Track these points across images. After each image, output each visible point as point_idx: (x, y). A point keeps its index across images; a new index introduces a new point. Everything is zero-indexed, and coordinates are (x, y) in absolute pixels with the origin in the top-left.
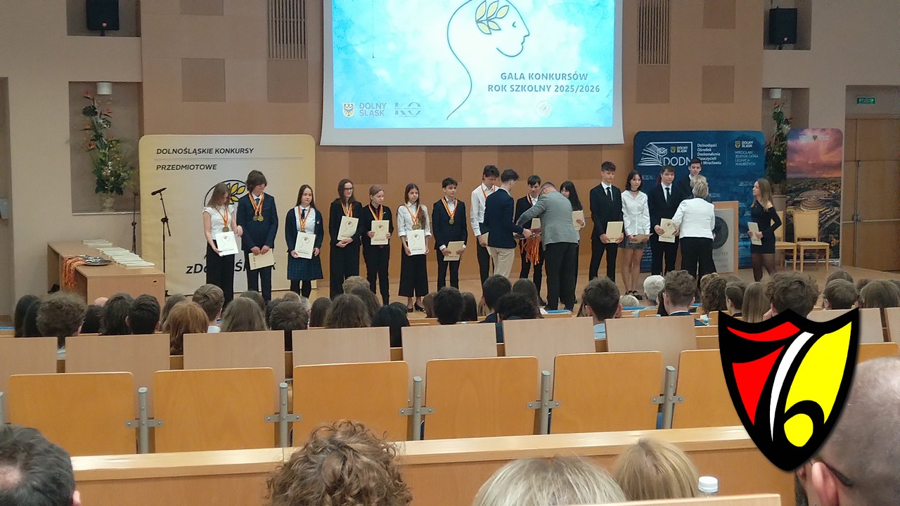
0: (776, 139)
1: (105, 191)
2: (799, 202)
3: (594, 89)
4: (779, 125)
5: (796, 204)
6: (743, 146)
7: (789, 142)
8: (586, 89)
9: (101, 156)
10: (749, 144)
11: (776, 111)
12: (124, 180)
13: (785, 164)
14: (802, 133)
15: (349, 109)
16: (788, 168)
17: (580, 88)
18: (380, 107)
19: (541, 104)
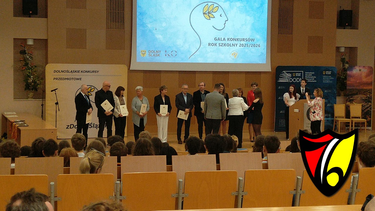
0: (342, 71)
1: (30, 89)
2: (353, 100)
3: (258, 46)
4: (343, 64)
5: (351, 101)
6: (327, 73)
7: (348, 72)
8: (254, 45)
9: (28, 73)
10: (330, 73)
11: (342, 57)
12: (38, 84)
13: (346, 82)
14: (354, 68)
15: (144, 53)
16: (347, 85)
17: (251, 45)
18: (158, 53)
19: (233, 52)
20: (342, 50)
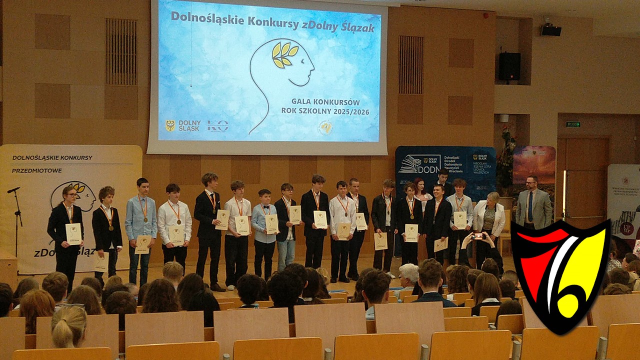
0: (505, 154)
3: (365, 113)
4: (506, 143)
6: (480, 159)
7: (515, 156)
8: (359, 112)
11: (504, 131)
13: (512, 173)
14: (524, 149)
15: (170, 125)
16: (513, 177)
17: (354, 111)
18: (196, 124)
19: (323, 124)
20: (505, 119)
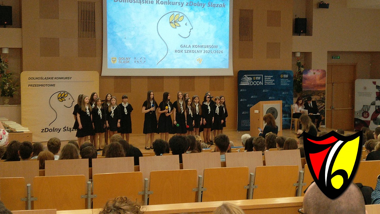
0: (298, 74)
1: (5, 96)
3: (221, 52)
4: (299, 68)
6: (284, 77)
7: (304, 75)
8: (217, 52)
9: (4, 81)
10: (287, 76)
12: (13, 91)
13: (302, 84)
14: (309, 71)
15: (114, 60)
16: (303, 87)
17: (214, 52)
18: (128, 59)
19: (198, 58)
